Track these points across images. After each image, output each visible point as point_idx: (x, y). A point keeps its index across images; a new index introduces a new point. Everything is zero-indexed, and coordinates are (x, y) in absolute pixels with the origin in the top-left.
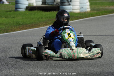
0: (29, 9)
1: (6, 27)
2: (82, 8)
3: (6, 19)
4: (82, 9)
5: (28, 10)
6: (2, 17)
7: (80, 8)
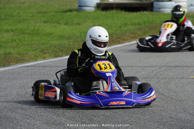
0: (101, 6)
1: (71, 44)
2: (192, 5)
3: (66, 27)
4: (192, 7)
5: (100, 9)
6: (60, 23)
7: (188, 6)
